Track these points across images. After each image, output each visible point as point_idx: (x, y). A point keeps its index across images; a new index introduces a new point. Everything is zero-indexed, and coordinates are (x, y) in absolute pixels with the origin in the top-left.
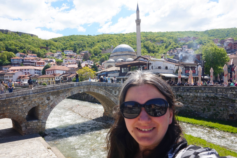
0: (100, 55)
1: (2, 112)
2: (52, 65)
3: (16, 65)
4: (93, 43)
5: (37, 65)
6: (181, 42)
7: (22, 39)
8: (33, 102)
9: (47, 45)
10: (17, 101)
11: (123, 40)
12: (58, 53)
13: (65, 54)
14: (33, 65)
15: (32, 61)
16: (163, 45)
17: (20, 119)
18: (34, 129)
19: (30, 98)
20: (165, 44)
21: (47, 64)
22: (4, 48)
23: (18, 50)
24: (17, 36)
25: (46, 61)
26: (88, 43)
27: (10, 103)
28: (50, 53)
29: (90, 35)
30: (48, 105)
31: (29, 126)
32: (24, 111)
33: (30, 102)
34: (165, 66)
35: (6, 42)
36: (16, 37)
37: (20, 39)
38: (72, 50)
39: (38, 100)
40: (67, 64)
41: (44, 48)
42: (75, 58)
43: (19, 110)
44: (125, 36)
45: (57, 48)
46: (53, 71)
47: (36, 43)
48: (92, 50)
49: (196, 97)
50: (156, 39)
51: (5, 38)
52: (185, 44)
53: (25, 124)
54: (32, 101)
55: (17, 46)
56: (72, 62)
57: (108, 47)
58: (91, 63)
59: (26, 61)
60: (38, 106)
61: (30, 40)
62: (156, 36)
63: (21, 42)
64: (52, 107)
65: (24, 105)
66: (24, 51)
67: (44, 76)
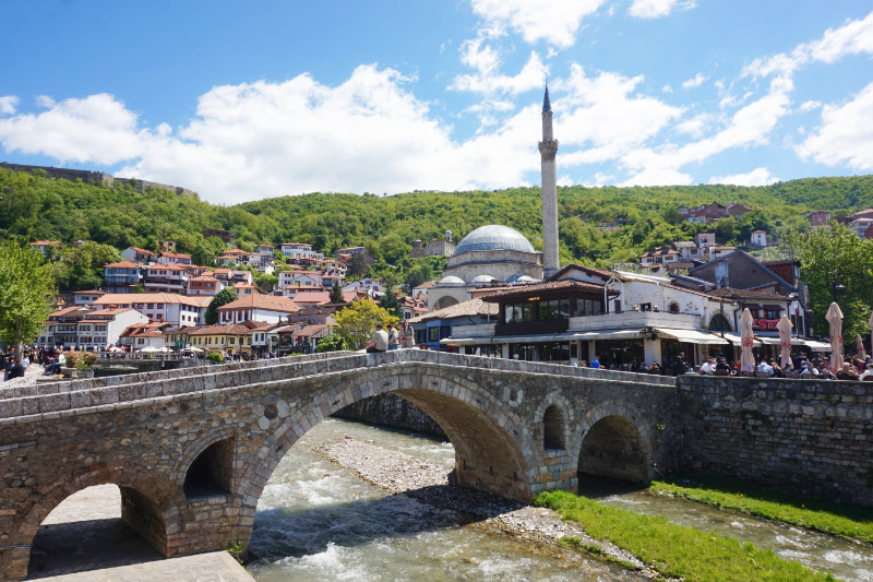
0: (405, 263)
1: (98, 458)
2: (242, 292)
3: (118, 289)
4: (383, 220)
5: (189, 291)
6: (689, 222)
7: (145, 201)
8: (215, 424)
9: (226, 225)
10: (155, 416)
11: (486, 213)
12: (263, 253)
13: (284, 258)
14: (176, 291)
15: (176, 277)
16: (626, 231)
17: (162, 488)
18: (209, 533)
19: (203, 407)
20: (632, 229)
21: (222, 287)
22: (84, 231)
23: (129, 238)
24: (130, 193)
25: (221, 278)
26: (364, 221)
27: (131, 423)
28: (236, 251)
29: (373, 195)
30: (267, 437)
31: (192, 520)
32: (180, 459)
33: (202, 422)
34: (668, 302)
35: (95, 211)
36: (126, 195)
37: (140, 202)
38: (308, 243)
39: (234, 415)
40: (293, 291)
41: (218, 233)
42: (318, 269)
43: (160, 455)
44: (490, 199)
45: (258, 234)
46: (243, 312)
47: (191, 216)
48: (376, 245)
49: (828, 422)
50: (601, 210)
51: (92, 196)
52: (705, 228)
53: (177, 513)
54: (211, 420)
55: (126, 226)
56: (307, 283)
57: (435, 235)
58: (376, 289)
59: (153, 275)
60: (232, 438)
61: (173, 206)
62: (598, 200)
63: (140, 211)
64: (281, 447)
65: (180, 432)
66: (151, 241)
67: (213, 329)
